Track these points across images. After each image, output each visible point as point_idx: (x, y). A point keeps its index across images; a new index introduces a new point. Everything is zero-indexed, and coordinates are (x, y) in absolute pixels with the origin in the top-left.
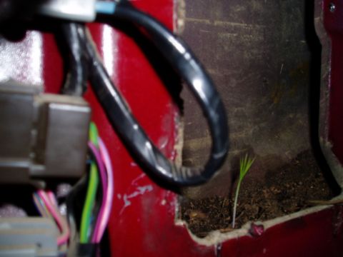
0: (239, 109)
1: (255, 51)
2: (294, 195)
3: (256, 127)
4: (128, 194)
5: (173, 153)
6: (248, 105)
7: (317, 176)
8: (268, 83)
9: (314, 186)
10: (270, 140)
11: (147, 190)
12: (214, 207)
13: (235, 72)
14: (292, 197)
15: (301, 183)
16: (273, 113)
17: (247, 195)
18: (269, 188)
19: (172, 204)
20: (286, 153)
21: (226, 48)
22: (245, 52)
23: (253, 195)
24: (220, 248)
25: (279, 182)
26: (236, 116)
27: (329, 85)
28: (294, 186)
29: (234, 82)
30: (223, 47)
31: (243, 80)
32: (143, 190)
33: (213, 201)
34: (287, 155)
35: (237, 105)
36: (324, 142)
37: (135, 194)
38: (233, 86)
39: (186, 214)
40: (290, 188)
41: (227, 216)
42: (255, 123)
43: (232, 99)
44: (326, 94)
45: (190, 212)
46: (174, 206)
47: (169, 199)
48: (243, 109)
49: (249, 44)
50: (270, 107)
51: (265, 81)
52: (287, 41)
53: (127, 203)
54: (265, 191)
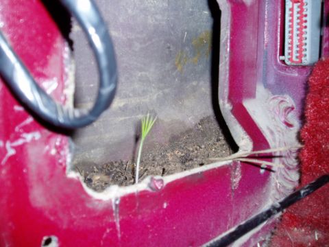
0: (143, 73)
1: (159, 17)
2: (196, 157)
3: (160, 93)
4: (12, 141)
5: (63, 98)
6: (152, 70)
7: (218, 140)
8: (171, 49)
9: (215, 149)
10: (174, 106)
11: (34, 137)
12: (118, 170)
13: (139, 36)
14: (195, 159)
15: (203, 146)
16: (177, 80)
17: (151, 158)
18: (173, 151)
19: (62, 153)
20: (190, 119)
21: (130, 11)
22: (149, 17)
23: (157, 158)
24: (118, 202)
25: (182, 146)
26: (140, 80)
27: (228, 49)
28: (196, 149)
29: (137, 46)
30: (126, 10)
31: (147, 44)
32: (28, 137)
33: (117, 165)
34: (191, 120)
35: (141, 70)
36: (224, 104)
37: (20, 142)
38: (137, 50)
39: (88, 177)
40: (193, 151)
41: (131, 179)
42: (159, 89)
43: (135, 63)
44: (226, 58)
45: (93, 176)
46: (65, 156)
47: (59, 148)
48: (147, 73)
49: (153, 9)
50: (174, 74)
51: (169, 48)
52: (191, 10)
53: (11, 152)
54: (169, 155)
